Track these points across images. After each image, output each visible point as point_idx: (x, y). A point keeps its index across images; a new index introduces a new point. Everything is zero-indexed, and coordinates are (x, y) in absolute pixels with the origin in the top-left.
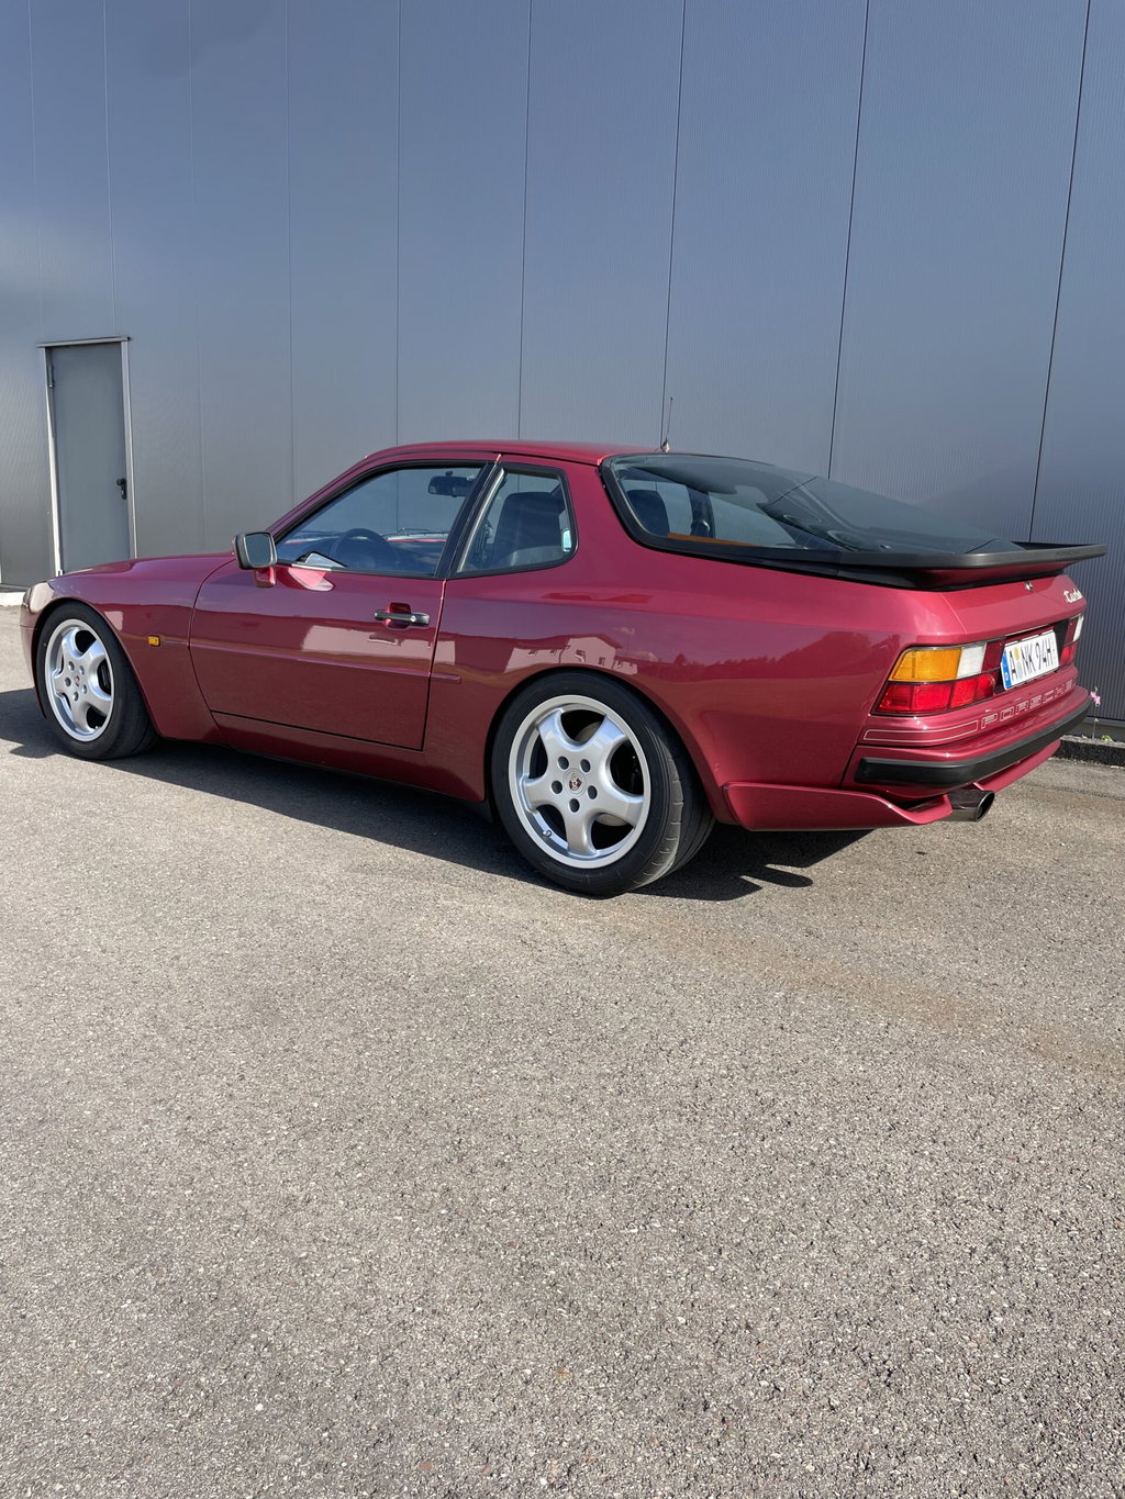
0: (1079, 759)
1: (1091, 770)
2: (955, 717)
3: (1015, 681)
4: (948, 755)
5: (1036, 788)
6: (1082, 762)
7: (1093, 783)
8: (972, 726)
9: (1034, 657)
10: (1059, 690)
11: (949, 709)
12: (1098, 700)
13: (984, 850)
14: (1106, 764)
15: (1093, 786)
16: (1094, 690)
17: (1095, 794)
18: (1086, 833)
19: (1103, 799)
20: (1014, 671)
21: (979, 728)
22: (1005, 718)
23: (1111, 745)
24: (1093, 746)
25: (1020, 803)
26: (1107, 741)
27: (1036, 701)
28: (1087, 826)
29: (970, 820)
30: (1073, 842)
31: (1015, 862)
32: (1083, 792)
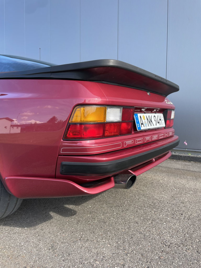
0: (182, 160)
1: (185, 163)
2: (107, 141)
3: (143, 128)
4: (104, 159)
5: (169, 169)
6: (183, 161)
7: (186, 167)
8: (119, 145)
9: (153, 120)
10: (166, 135)
11: (103, 136)
12: (186, 144)
13: (148, 193)
14: (190, 161)
15: (186, 168)
16: (185, 141)
17: (186, 170)
18: (183, 184)
19: (189, 172)
20: (142, 124)
21: (123, 146)
22: (138, 143)
23: (190, 156)
24: (186, 156)
25: (164, 174)
26: (190, 155)
27: (155, 137)
28: (183, 181)
29: (124, 188)
30: (179, 188)
31: (158, 198)
32: (183, 170)
